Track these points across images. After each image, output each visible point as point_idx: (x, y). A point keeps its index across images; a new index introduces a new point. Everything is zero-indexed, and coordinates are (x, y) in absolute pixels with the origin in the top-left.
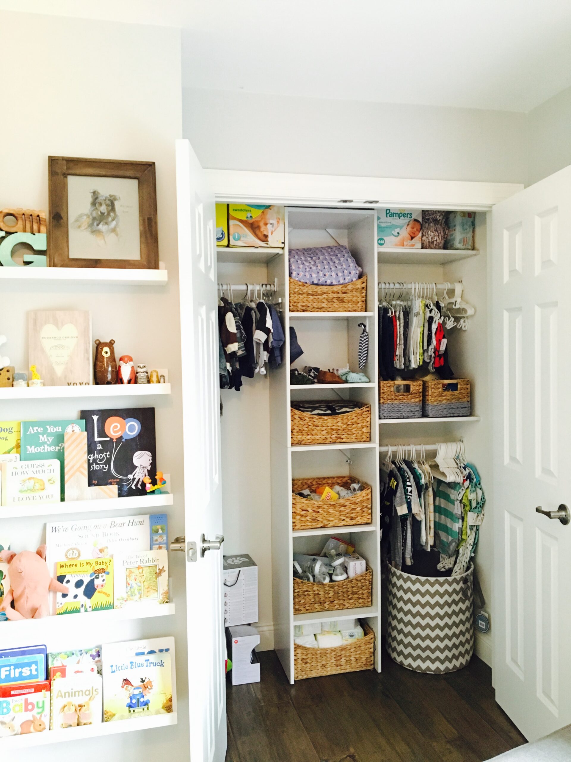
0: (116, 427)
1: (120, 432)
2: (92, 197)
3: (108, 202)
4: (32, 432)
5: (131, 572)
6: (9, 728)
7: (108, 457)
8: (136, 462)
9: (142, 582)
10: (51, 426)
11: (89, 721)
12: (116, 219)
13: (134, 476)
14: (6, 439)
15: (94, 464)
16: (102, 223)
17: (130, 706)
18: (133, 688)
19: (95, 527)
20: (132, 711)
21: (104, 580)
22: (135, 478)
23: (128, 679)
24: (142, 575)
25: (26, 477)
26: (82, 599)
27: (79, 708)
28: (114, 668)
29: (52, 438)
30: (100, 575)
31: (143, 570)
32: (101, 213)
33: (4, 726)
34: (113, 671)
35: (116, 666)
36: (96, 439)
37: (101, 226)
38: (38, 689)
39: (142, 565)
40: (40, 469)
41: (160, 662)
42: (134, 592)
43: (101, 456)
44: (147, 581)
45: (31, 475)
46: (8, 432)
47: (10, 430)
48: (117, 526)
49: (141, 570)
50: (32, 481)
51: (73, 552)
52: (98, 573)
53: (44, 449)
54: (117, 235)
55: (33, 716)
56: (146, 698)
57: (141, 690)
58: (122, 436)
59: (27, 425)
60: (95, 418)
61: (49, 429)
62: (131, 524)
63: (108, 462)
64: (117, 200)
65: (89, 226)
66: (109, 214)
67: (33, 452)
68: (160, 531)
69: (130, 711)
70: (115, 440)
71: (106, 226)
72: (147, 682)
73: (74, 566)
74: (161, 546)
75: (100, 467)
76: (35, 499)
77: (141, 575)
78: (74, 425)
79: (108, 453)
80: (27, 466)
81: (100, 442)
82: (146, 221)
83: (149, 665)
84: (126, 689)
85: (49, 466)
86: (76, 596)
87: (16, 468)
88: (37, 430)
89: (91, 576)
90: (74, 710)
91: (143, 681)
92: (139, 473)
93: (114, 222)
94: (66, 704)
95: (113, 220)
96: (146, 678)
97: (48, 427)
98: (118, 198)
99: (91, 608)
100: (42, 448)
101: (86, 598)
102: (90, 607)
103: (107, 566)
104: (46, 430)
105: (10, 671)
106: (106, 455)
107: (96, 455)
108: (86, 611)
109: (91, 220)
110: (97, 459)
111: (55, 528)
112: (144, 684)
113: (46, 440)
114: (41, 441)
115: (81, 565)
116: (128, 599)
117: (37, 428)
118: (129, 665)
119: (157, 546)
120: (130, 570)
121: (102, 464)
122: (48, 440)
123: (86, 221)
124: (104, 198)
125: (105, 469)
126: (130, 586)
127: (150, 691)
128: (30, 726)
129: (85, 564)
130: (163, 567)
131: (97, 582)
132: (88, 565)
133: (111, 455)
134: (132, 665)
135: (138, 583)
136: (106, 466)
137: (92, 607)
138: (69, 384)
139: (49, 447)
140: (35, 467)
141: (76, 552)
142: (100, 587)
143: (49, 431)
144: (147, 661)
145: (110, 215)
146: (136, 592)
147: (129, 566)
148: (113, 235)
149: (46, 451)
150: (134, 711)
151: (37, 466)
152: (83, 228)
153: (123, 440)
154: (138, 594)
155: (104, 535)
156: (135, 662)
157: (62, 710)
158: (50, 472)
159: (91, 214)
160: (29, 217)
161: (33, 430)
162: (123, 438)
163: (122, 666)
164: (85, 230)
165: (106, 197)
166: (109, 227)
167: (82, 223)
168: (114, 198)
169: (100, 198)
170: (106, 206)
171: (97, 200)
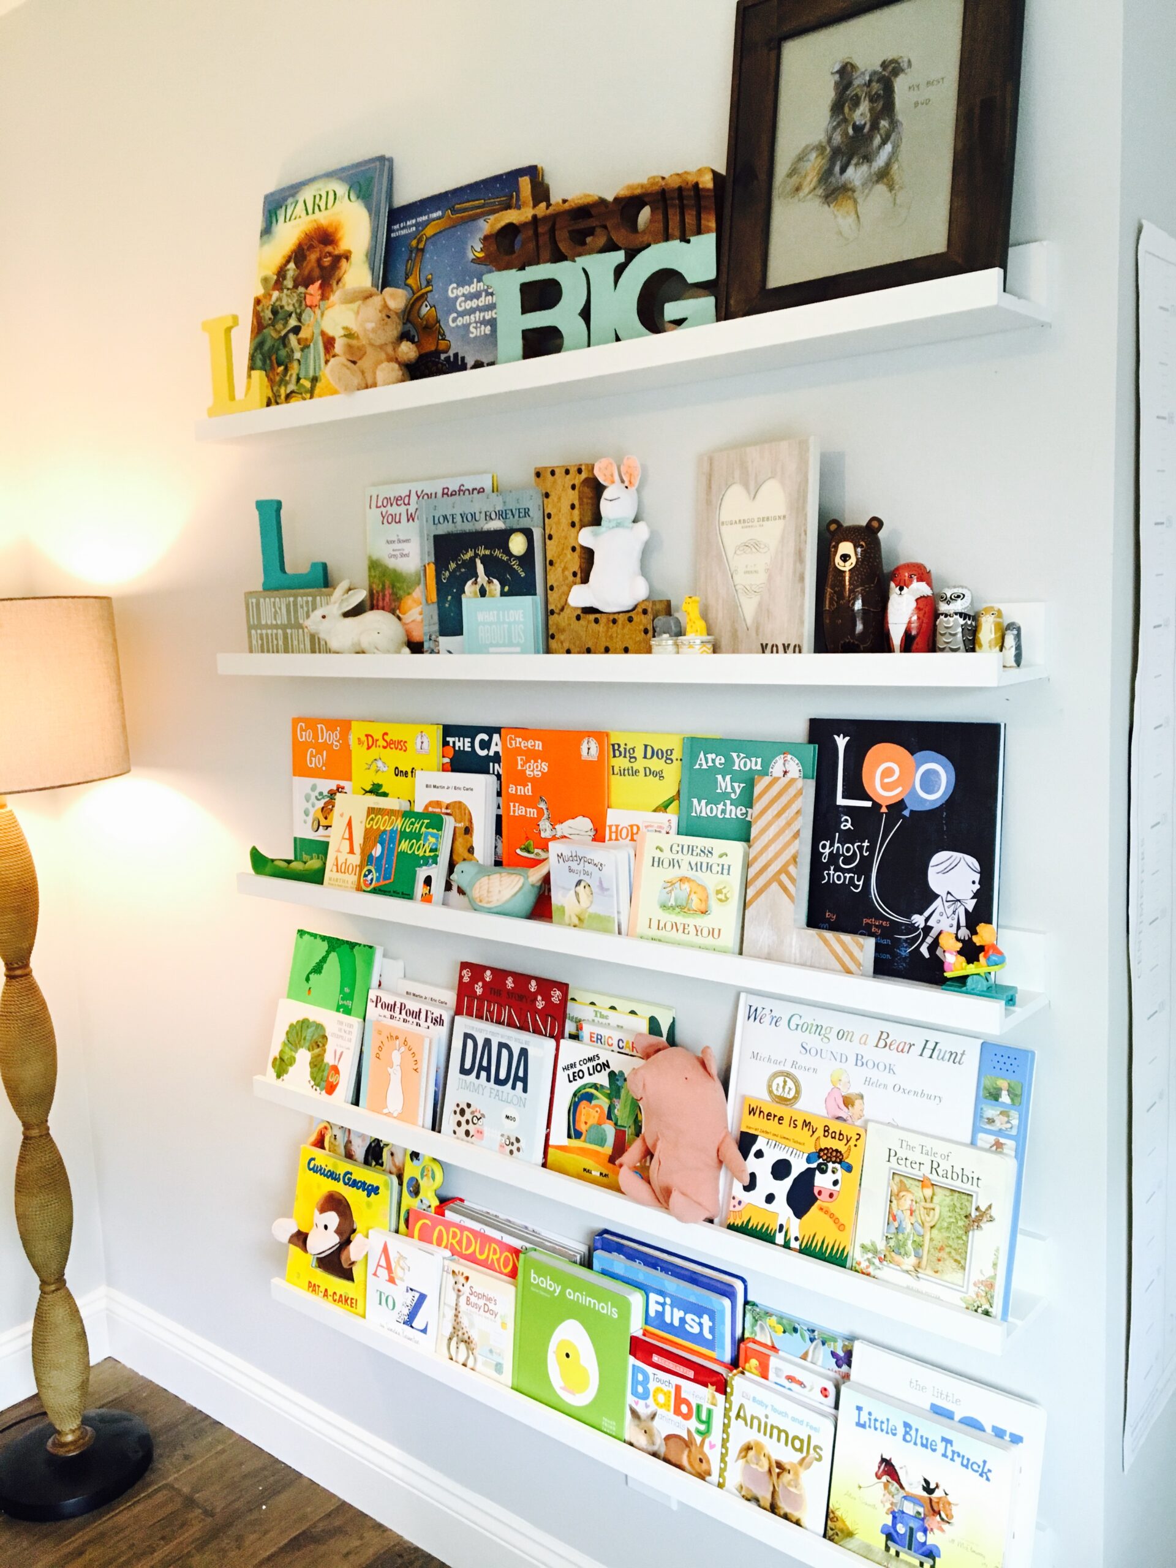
0: (888, 772)
1: (900, 789)
2: (837, 85)
3: (876, 87)
4: (704, 767)
5: (903, 1187)
6: (645, 1432)
7: (866, 854)
8: (936, 880)
9: (928, 1225)
10: (742, 755)
11: (796, 1514)
12: (892, 138)
13: (927, 920)
14: (659, 775)
15: (832, 868)
16: (854, 161)
17: (889, 1537)
18: (902, 1493)
19: (841, 1035)
20: (893, 1552)
21: (836, 1183)
22: (931, 928)
23: (894, 1462)
24: (931, 1205)
25: (673, 873)
26: (782, 1211)
27: (777, 1470)
28: (864, 1418)
29: (742, 785)
30: (830, 1165)
31: (934, 1194)
32: (856, 128)
33: (636, 1422)
34: (862, 1422)
35: (870, 1414)
36: (841, 801)
37: (850, 170)
39: (934, 1177)
40: (704, 859)
41: (981, 1464)
42: (904, 1245)
43: (848, 849)
44: (940, 1230)
45: (685, 871)
46: (664, 758)
47: (666, 756)
48: (894, 1047)
49: (928, 1192)
50: (686, 886)
51: (785, 1082)
52: (827, 1158)
53: (724, 811)
54: (891, 188)
55: (689, 1432)
56: (932, 1539)
57: (921, 1510)
58: (902, 802)
59: (695, 745)
60: (841, 742)
61: (737, 761)
62: (927, 1052)
63: (863, 869)
64: (903, 70)
65: (820, 181)
66: (875, 126)
67: (703, 814)
68: (1005, 1098)
69: (887, 1548)
70: (884, 810)
71: (864, 168)
72: (940, 1498)
73: (777, 1119)
74: (1002, 1140)
75: (845, 878)
76: (686, 931)
77: (929, 1205)
78: (789, 757)
79: (866, 844)
80: (680, 849)
81: (849, 810)
82: (977, 111)
83: (949, 1454)
84: (886, 1486)
85: (721, 856)
86: (770, 1198)
87: (661, 850)
88: (713, 761)
89: (809, 1160)
90: (766, 1468)
91: (928, 1489)
92: (941, 914)
93: (888, 147)
94: (752, 1444)
95: (884, 142)
96: (937, 1486)
97: (734, 755)
98: (905, 65)
99: (798, 1243)
100: (721, 807)
101: (789, 1212)
102: (796, 1239)
103: (849, 1149)
104: (729, 761)
105: (663, 1305)
106: (860, 848)
107: (836, 845)
108: (786, 1245)
109: (827, 160)
110: (838, 855)
111: (756, 1010)
112: (931, 1500)
113: (729, 790)
114: (719, 791)
115: (792, 1125)
116: (888, 1258)
117: (714, 756)
118: (901, 1431)
119: (992, 1139)
120: (901, 1181)
121: (849, 871)
122: (733, 788)
123: (814, 165)
124: (868, 78)
125: (857, 887)
126: (896, 1224)
127: (945, 1526)
128: (682, 1452)
129: (800, 1123)
130: (990, 1207)
131: (822, 1181)
132: (806, 1129)
133: (871, 849)
134: (907, 1433)
135: (916, 1224)
136: (859, 880)
137: (800, 1239)
138: (764, 648)
139: (733, 808)
140: (695, 853)
141: (790, 1083)
142: (825, 1196)
143: (736, 767)
144: (947, 1441)
145: (878, 129)
146: (910, 1246)
147: (903, 1169)
148: (881, 188)
149: (727, 816)
150: (897, 1554)
151: (699, 852)
152: (806, 189)
153: (906, 813)
154: (913, 1253)
155: (859, 1063)
156: (917, 1430)
157: (743, 1454)
158: (722, 873)
159: (830, 140)
160: (676, 195)
161: (706, 761)
162: (906, 808)
163: (882, 1422)
164: (810, 196)
165: (874, 73)
166: (870, 166)
167: (805, 177)
168: (894, 69)
169: (856, 83)
170: (871, 101)
171: (848, 93)
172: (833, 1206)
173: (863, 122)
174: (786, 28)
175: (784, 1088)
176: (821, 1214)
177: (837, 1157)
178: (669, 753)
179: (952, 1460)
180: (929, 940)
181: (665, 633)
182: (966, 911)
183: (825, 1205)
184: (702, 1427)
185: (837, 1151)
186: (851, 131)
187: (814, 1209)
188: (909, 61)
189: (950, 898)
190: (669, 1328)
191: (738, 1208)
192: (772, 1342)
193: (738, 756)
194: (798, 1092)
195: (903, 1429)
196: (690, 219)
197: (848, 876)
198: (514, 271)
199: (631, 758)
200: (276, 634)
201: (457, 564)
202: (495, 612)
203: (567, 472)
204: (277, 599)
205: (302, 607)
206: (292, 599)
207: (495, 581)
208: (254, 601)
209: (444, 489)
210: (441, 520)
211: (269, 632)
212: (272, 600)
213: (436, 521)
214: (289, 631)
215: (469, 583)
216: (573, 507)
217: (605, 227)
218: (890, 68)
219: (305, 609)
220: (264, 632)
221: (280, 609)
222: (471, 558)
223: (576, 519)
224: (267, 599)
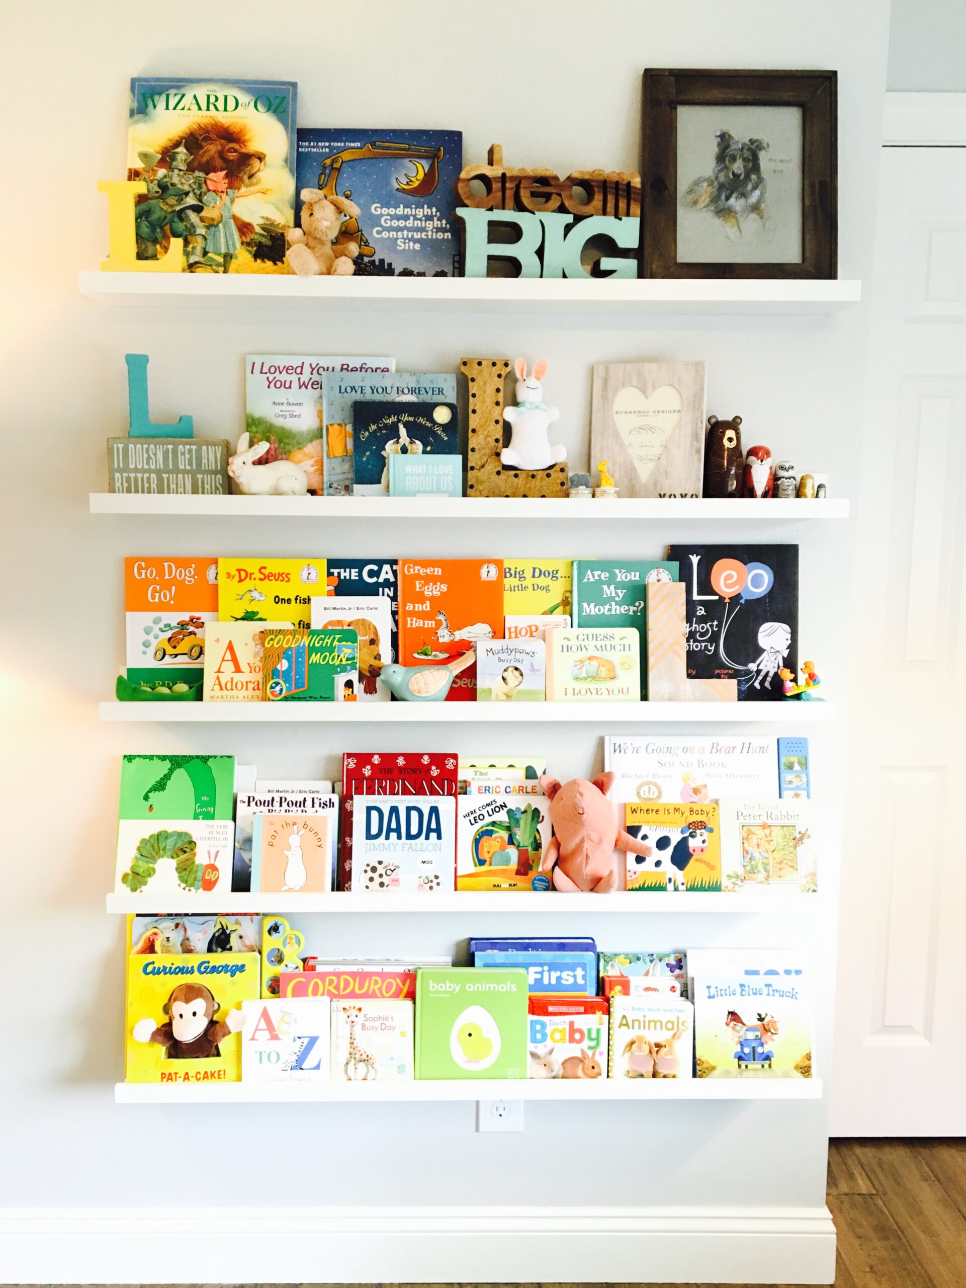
0: (729, 577)
1: (737, 587)
2: (719, 145)
3: (747, 154)
4: (592, 580)
5: (750, 833)
6: (545, 1065)
7: (715, 629)
8: (763, 639)
9: (770, 851)
10: (623, 571)
11: (672, 1072)
12: (760, 187)
13: (758, 666)
14: (547, 589)
15: (692, 641)
16: (735, 195)
17: (740, 1058)
18: (745, 1028)
19: (686, 750)
20: (743, 1067)
21: (704, 842)
22: (761, 670)
23: (736, 1012)
24: (771, 839)
25: (583, 655)
26: (669, 869)
27: (656, 1049)
28: (713, 991)
29: (624, 591)
30: (698, 832)
31: (771, 831)
32: (734, 174)
33: (538, 1061)
34: (712, 995)
35: (716, 988)
36: (696, 597)
37: (732, 201)
38: (589, 1008)
39: (770, 822)
40: (608, 643)
41: (791, 991)
42: (757, 866)
43: (703, 628)
44: (778, 851)
45: (592, 652)
46: (551, 577)
47: (554, 575)
48: (723, 751)
49: (767, 831)
50: (595, 663)
51: (650, 788)
52: (695, 827)
53: (610, 610)
54: (762, 218)
55: (583, 1051)
56: (766, 1049)
57: (758, 1033)
58: (739, 594)
59: (584, 566)
60: (695, 559)
61: (619, 575)
62: (745, 750)
63: (714, 639)
64: (764, 149)
65: (711, 201)
66: (747, 177)
67: (593, 613)
68: (797, 767)
69: (740, 1066)
70: (727, 600)
71: (743, 201)
72: (769, 1022)
73: (654, 812)
74: (799, 792)
75: (701, 646)
76: (599, 693)
77: (769, 839)
78: (661, 570)
79: (715, 623)
80: (585, 637)
81: (703, 603)
82: (817, 186)
83: (771, 993)
84: (733, 1028)
85: (621, 639)
86: (658, 864)
87: (569, 640)
88: (599, 576)
89: (682, 832)
90: (647, 1051)
91: (761, 1019)
92: (767, 661)
93: (757, 193)
94: (635, 1039)
95: (755, 188)
96: (766, 1015)
97: (617, 571)
98: (765, 145)
99: (685, 886)
100: (607, 607)
101: (675, 868)
102: (683, 884)
103: (709, 819)
104: (613, 576)
105: (542, 973)
106: (711, 626)
107: (694, 625)
108: (676, 889)
109: (715, 190)
110: (696, 632)
111: (620, 746)
112: (763, 1025)
113: (614, 594)
114: (605, 596)
115: (666, 813)
116: (747, 878)
117: (599, 572)
118: (738, 990)
119: (792, 793)
120: (748, 829)
121: (704, 641)
122: (616, 593)
123: (705, 192)
124: (740, 147)
125: (710, 651)
126: (749, 856)
127: (774, 1037)
128: (577, 1067)
129: (672, 811)
130: (807, 830)
131: (693, 843)
132: (677, 813)
133: (719, 626)
134: (742, 990)
135: (762, 853)
136: (711, 646)
137: (685, 883)
138: (660, 496)
139: (618, 607)
140: (599, 639)
141: (653, 788)
142: (698, 851)
143: (619, 579)
144: (768, 985)
145: (751, 180)
146: (760, 867)
147: (748, 822)
148: (753, 216)
149: (613, 613)
150: (747, 1066)
151: (602, 637)
152: (701, 205)
153: (742, 601)
154: (763, 870)
155: (701, 765)
156: (749, 986)
157: (628, 1049)
158: (624, 650)
159: (717, 178)
160: (614, 186)
161: (591, 576)
162: (742, 598)
163: (725, 990)
164: (705, 209)
165: (744, 145)
166: (747, 201)
167: (701, 196)
168: (758, 145)
169: (733, 147)
170: (744, 160)
171: (727, 151)
172: (704, 856)
173: (739, 172)
174: (682, 98)
175: (649, 792)
176: (698, 864)
177: (702, 825)
178: (555, 572)
179: (773, 995)
180: (760, 678)
181: (582, 485)
182: (783, 657)
183: (699, 857)
184: (593, 1044)
185: (701, 822)
186: (731, 176)
187: (692, 862)
188: (768, 144)
189: (773, 650)
190: (550, 987)
191: (634, 876)
192: (621, 973)
193: (620, 572)
194: (660, 793)
195: (740, 989)
196: (622, 205)
197: (703, 644)
198: (483, 210)
199: (520, 578)
200: (149, 479)
201: (378, 426)
202: (424, 466)
203: (494, 364)
204: (152, 446)
205: (183, 454)
206: (170, 447)
207: (417, 442)
208: (121, 446)
209: (343, 365)
210: (349, 390)
211: (139, 475)
212: (145, 446)
213: (343, 390)
214: (165, 476)
215: (391, 442)
216: (498, 390)
217: (560, 195)
218: (755, 144)
219: (187, 456)
220: (132, 475)
221: (155, 454)
222: (393, 423)
223: (501, 400)
224: (139, 446)
